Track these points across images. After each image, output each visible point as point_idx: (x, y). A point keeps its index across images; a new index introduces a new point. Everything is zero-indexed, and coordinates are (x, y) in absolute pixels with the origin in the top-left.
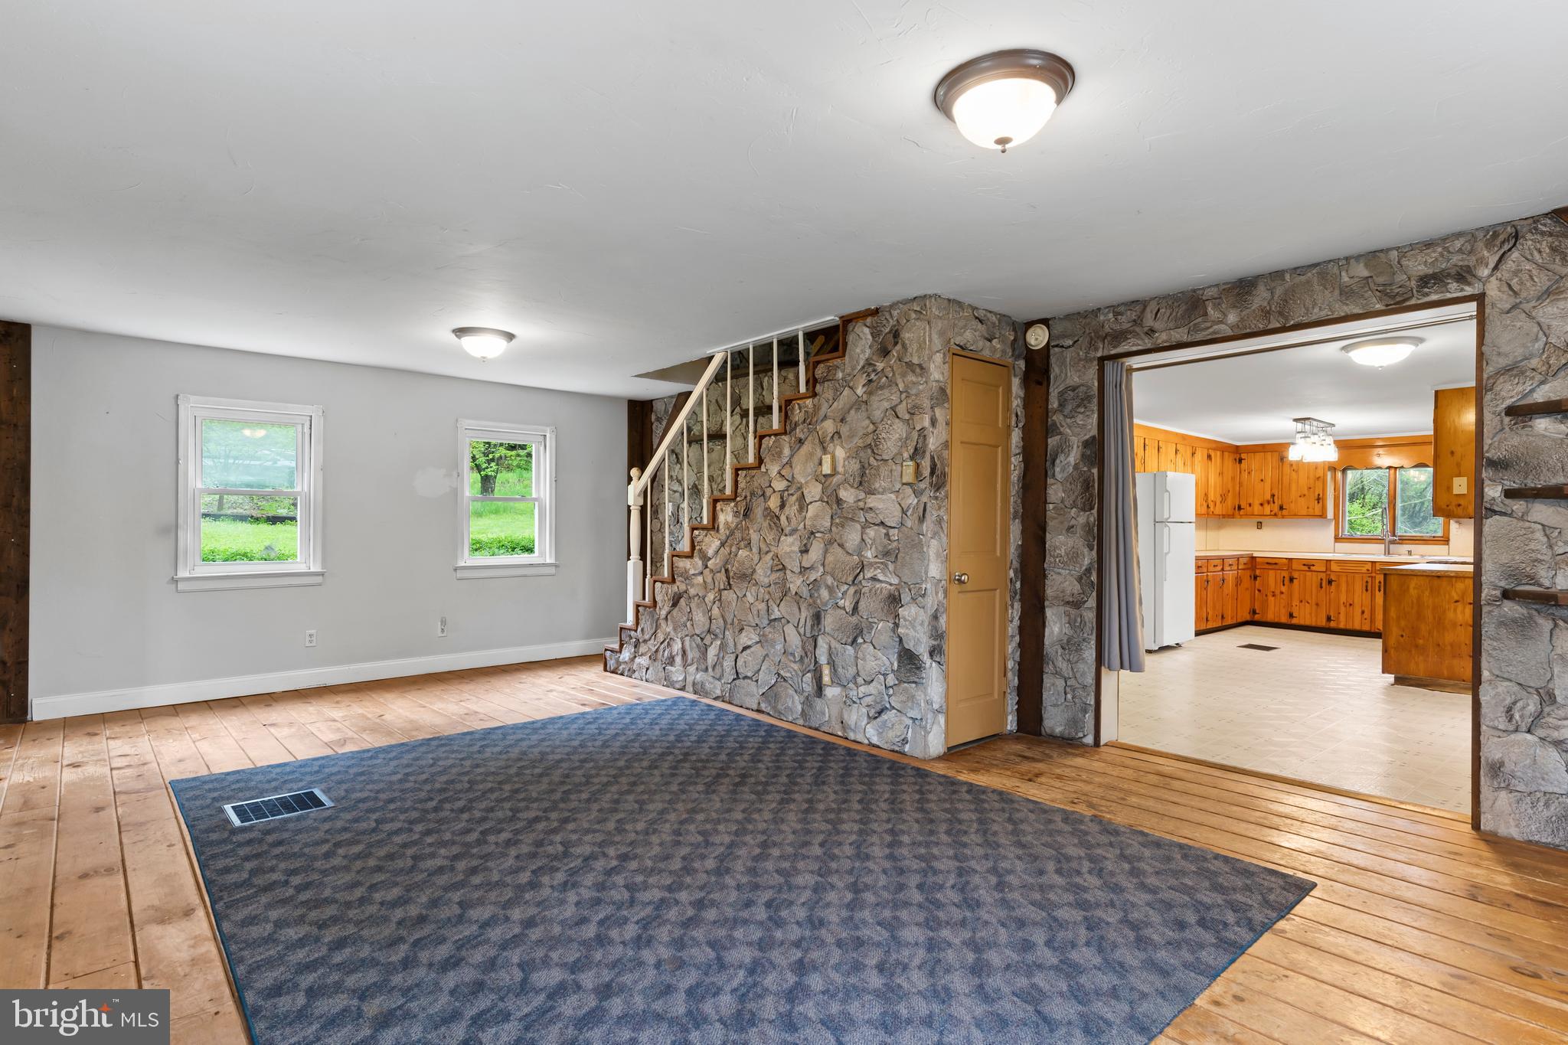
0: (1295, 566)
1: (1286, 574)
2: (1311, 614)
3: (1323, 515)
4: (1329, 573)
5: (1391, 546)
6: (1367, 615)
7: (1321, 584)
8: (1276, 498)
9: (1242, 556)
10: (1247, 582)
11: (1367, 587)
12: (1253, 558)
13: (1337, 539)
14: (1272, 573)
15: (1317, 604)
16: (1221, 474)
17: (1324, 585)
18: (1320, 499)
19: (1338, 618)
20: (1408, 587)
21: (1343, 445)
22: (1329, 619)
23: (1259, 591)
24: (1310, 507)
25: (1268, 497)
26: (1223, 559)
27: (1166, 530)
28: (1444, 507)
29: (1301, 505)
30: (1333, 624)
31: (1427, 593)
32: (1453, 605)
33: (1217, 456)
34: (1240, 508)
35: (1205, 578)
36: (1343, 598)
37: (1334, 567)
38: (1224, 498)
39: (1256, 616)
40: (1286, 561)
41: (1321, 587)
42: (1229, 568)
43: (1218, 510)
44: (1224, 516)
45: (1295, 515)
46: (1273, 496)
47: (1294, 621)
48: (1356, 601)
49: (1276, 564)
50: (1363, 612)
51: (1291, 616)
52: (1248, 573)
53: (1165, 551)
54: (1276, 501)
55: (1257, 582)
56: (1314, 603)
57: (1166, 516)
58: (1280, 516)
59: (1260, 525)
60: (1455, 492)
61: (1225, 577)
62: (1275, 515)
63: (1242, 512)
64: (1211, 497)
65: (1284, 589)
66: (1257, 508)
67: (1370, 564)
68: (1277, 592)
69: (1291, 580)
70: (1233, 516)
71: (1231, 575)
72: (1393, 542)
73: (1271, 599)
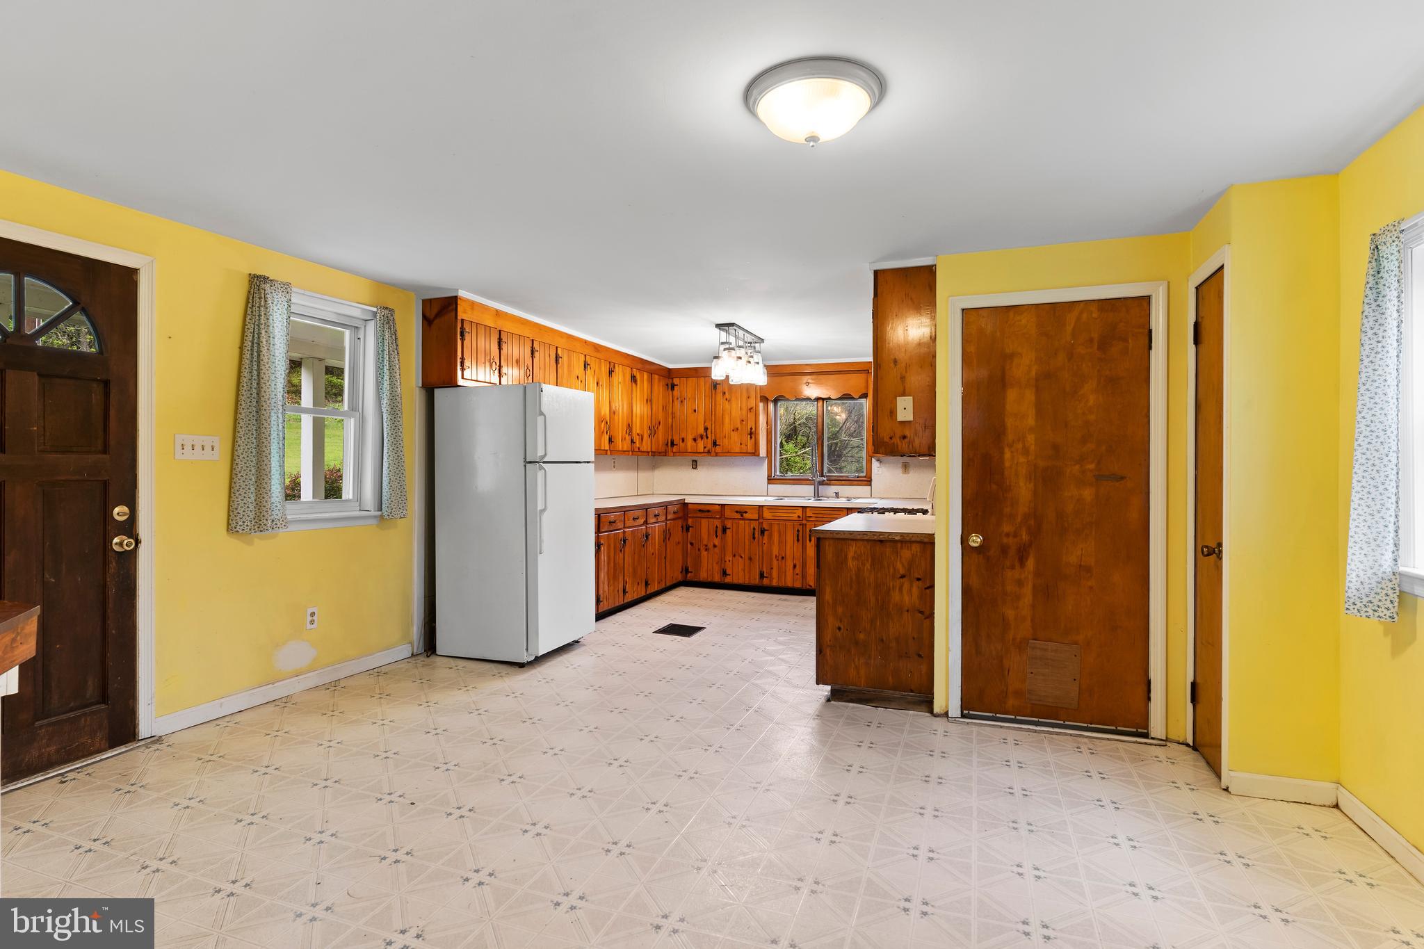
0: (728, 513)
1: (718, 523)
2: (744, 570)
3: (755, 453)
4: (761, 521)
5: (820, 487)
6: (798, 570)
7: (754, 534)
8: (709, 431)
9: (671, 503)
10: (678, 535)
11: (798, 536)
12: (684, 505)
13: (771, 480)
14: (704, 522)
15: (750, 559)
16: (649, 401)
17: (756, 535)
18: (753, 434)
19: (771, 574)
20: (846, 556)
21: (774, 371)
22: (762, 576)
23: (692, 544)
24: (743, 442)
25: (701, 430)
26: (645, 508)
27: (540, 474)
28: (886, 439)
29: (734, 441)
30: (766, 582)
32: (898, 582)
33: (643, 378)
34: (673, 444)
35: (621, 536)
36: (775, 551)
37: (767, 514)
38: (653, 430)
39: (689, 575)
40: (717, 507)
41: (754, 538)
42: (654, 520)
43: (646, 446)
44: (654, 454)
45: (729, 453)
46: (706, 429)
47: (728, 580)
48: (788, 553)
49: (708, 511)
50: (795, 566)
51: (725, 573)
52: (680, 522)
53: (540, 507)
54: (709, 436)
55: (689, 534)
56: (747, 558)
57: (540, 453)
58: (713, 453)
59: (695, 465)
60: (900, 417)
61: (650, 532)
62: (709, 452)
63: (675, 449)
64: (637, 429)
65: (717, 542)
66: (690, 443)
67: (801, 509)
68: (710, 546)
69: (725, 530)
70: (665, 454)
71: (656, 527)
72: (822, 483)
73: (704, 553)
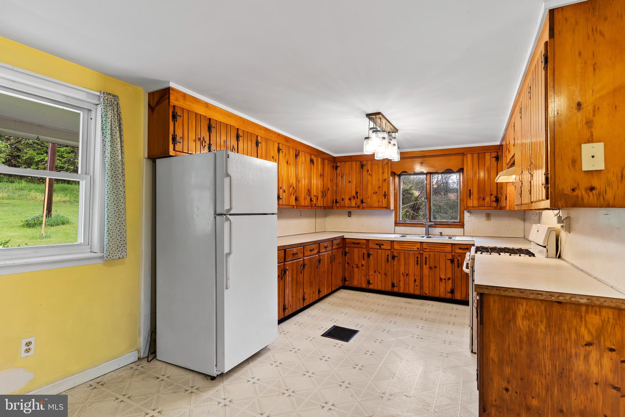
0: (371, 245)
1: (364, 251)
2: (381, 281)
3: (388, 207)
4: (392, 250)
5: (430, 228)
6: (418, 283)
7: (388, 259)
8: (359, 194)
9: (335, 239)
10: (339, 258)
11: (417, 261)
12: (343, 239)
13: (397, 224)
14: (356, 250)
15: (385, 274)
16: (322, 175)
17: (390, 259)
18: (386, 195)
19: (399, 285)
20: (515, 315)
22: (393, 285)
23: (348, 263)
24: (380, 200)
25: (354, 193)
26: (318, 243)
27: (227, 224)
28: (568, 191)
29: (374, 200)
30: (396, 289)
31: (542, 327)
32: (582, 351)
33: (318, 162)
34: (336, 202)
35: (302, 263)
36: (402, 270)
37: (396, 246)
38: (324, 193)
39: (346, 283)
40: (364, 241)
41: (388, 261)
42: (324, 250)
43: (320, 203)
44: (325, 208)
45: (371, 207)
46: (357, 193)
47: (371, 287)
48: (411, 272)
49: (359, 243)
50: (415, 281)
51: (369, 283)
52: (341, 250)
53: (226, 251)
54: (359, 197)
55: (347, 257)
56: (383, 274)
57: (227, 207)
58: (361, 207)
59: (350, 214)
60: (587, 166)
61: (321, 258)
62: (358, 207)
63: (338, 205)
64: (314, 192)
65: (364, 262)
66: (347, 202)
67: (419, 244)
68: (360, 265)
69: (369, 255)
70: (332, 208)
71: (325, 254)
72: (430, 226)
73: (356, 270)
